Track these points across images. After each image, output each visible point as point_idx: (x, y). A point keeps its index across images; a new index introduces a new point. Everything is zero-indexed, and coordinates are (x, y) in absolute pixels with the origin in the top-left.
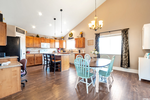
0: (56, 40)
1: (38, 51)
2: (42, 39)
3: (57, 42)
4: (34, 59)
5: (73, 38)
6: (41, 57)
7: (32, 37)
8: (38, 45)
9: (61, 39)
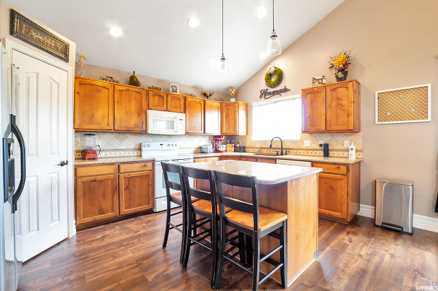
0: (208, 102)
1: (135, 150)
2: (154, 95)
3: (211, 108)
4: (117, 189)
5: (286, 90)
6: (149, 178)
7: (107, 84)
8: (133, 121)
9: (229, 100)
